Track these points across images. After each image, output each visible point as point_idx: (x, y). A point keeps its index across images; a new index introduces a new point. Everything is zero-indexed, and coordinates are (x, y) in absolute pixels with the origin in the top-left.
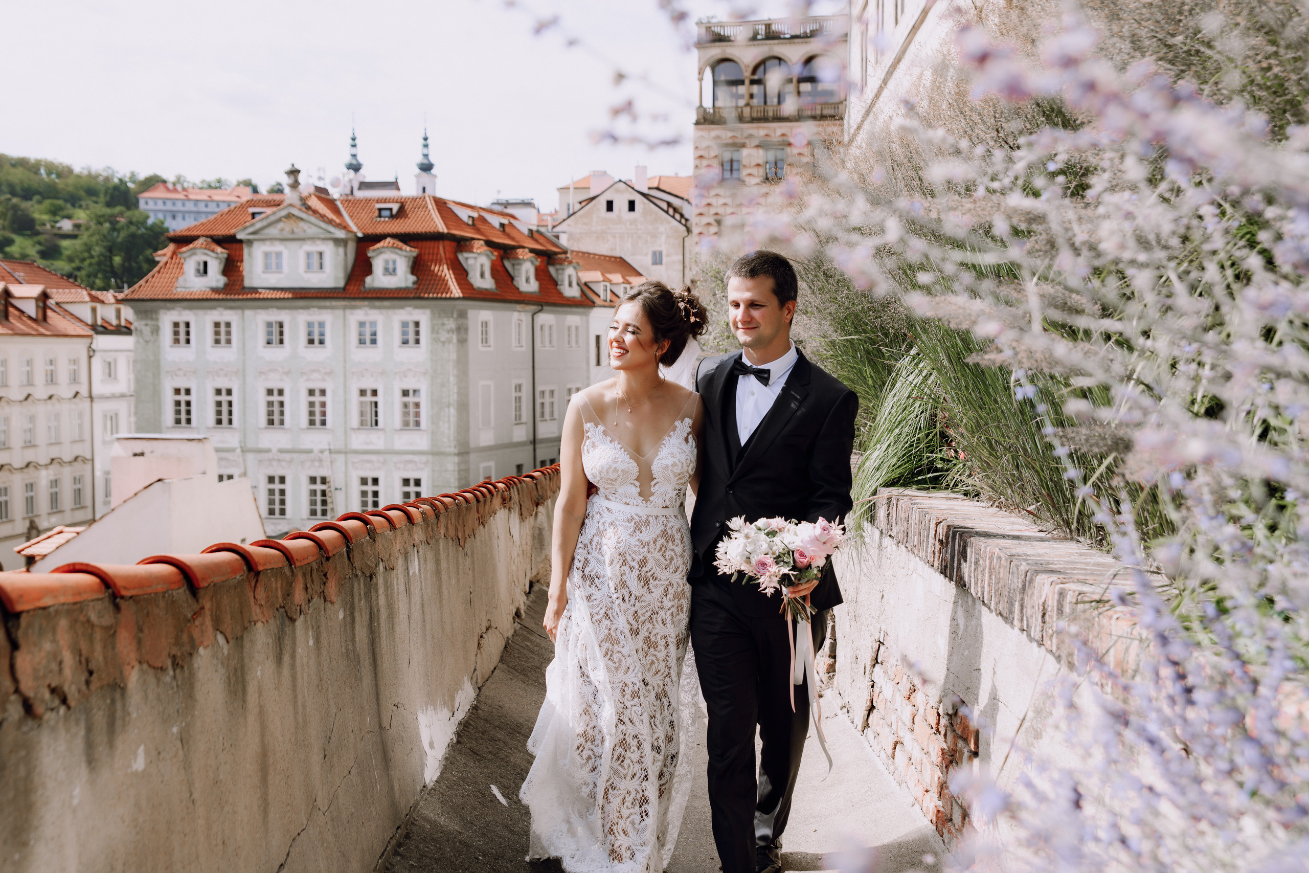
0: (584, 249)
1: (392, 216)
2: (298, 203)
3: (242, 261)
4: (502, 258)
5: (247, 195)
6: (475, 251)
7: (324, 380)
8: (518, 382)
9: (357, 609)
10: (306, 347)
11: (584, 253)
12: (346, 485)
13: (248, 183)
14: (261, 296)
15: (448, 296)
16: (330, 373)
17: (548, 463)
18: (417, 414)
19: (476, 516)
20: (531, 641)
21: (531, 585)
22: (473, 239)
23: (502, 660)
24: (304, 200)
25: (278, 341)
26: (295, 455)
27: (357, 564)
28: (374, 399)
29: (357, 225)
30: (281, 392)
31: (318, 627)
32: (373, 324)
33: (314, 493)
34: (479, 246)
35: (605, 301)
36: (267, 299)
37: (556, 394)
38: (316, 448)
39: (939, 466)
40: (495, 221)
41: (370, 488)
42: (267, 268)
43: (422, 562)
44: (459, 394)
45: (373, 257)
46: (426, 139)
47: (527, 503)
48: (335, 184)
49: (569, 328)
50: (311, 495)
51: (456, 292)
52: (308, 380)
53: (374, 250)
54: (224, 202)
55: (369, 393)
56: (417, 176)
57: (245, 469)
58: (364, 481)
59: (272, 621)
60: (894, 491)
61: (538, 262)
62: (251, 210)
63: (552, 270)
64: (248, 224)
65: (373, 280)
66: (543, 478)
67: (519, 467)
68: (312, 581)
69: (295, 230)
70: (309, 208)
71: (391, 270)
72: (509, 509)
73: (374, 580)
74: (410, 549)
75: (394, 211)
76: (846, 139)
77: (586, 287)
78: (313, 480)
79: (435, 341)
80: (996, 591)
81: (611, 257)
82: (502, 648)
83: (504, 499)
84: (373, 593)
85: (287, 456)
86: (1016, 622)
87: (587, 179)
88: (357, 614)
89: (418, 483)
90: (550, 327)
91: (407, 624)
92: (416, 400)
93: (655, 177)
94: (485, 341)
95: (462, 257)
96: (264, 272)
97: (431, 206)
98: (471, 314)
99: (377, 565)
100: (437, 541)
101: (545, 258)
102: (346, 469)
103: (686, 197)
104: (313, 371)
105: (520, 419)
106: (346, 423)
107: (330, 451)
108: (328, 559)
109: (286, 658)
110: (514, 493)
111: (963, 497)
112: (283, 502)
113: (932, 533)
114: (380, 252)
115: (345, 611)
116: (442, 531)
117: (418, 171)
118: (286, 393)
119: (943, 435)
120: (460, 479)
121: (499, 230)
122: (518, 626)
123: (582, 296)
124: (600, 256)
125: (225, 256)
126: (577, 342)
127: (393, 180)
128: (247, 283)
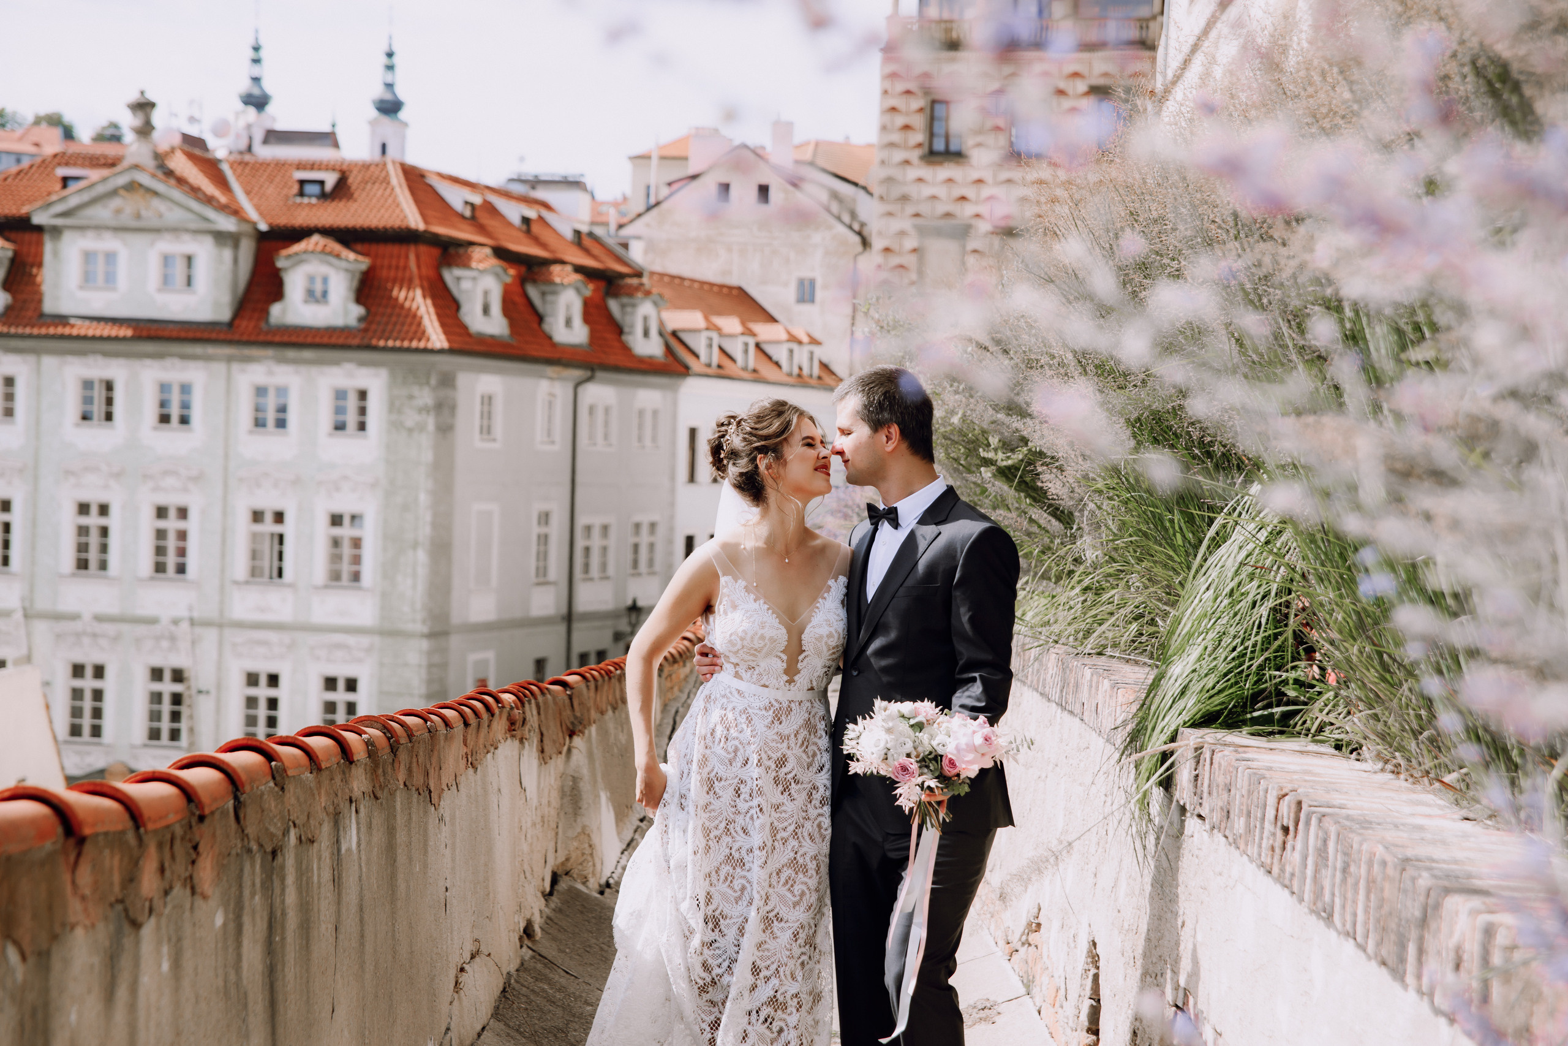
0: (673, 269)
1: (324, 196)
2: (150, 163)
3: (40, 265)
4: (522, 281)
5: (53, 142)
6: (474, 264)
7: (185, 490)
8: (544, 507)
9: (247, 911)
10: (155, 429)
11: (673, 277)
12: (219, 686)
13: (54, 121)
14: (75, 332)
15: (422, 345)
16: (198, 478)
17: (593, 658)
18: (357, 560)
19: (464, 750)
20: (549, 982)
21: (555, 879)
22: (471, 244)
23: (496, 1014)
24: (160, 158)
25: (103, 415)
26: (125, 628)
27: (251, 830)
28: (278, 529)
29: (257, 208)
30: (104, 510)
31: (179, 940)
32: (282, 391)
33: (156, 697)
34: (480, 256)
35: (709, 365)
36: (85, 338)
37: (613, 533)
38: (165, 616)
39: (1292, 693)
40: (513, 212)
41: (263, 692)
42: (87, 279)
43: (363, 829)
44: (434, 525)
45: (285, 269)
46: (390, 55)
47: (554, 731)
48: (220, 130)
49: (641, 413)
50: (152, 702)
51: (437, 338)
52: (156, 489)
53: (289, 257)
54: (8, 153)
55: (269, 517)
56: (373, 123)
57: (30, 649)
58: (252, 679)
59: (100, 926)
60: (1210, 736)
61: (589, 290)
62: (62, 172)
63: (613, 305)
64: (54, 198)
65: (284, 312)
66: (583, 685)
67: (540, 664)
68: (173, 857)
69: (144, 213)
70: (169, 173)
71: (318, 294)
72: (521, 741)
73: (279, 858)
74: (344, 806)
75: (329, 186)
76: (1159, 86)
77: (674, 339)
78: (157, 674)
79: (395, 426)
80: (1378, 921)
81: (722, 286)
82: (497, 992)
83: (512, 723)
84: (277, 883)
85: (110, 628)
86: (1410, 979)
87: (683, 141)
88: (246, 919)
89: (352, 685)
90: (607, 410)
91: (332, 940)
92: (355, 533)
93: (807, 143)
94: (487, 430)
95: (450, 276)
96: (81, 288)
97: (396, 179)
98: (464, 380)
99: (286, 832)
100: (392, 794)
101: (602, 285)
102: (220, 654)
103: (861, 182)
104: (166, 473)
105: (545, 575)
106: (223, 571)
107: (192, 622)
108: (202, 819)
109: (122, 993)
110: (531, 712)
111: (1333, 751)
112: (97, 713)
113: (1270, 813)
114: (299, 262)
115: (226, 912)
116: (402, 776)
117: (374, 113)
118: (114, 510)
119: (1299, 638)
120: (430, 682)
121: (519, 229)
122: (527, 954)
123: (666, 356)
124: (703, 283)
125: (10, 254)
126: (654, 439)
127: (325, 128)
128: (49, 306)
